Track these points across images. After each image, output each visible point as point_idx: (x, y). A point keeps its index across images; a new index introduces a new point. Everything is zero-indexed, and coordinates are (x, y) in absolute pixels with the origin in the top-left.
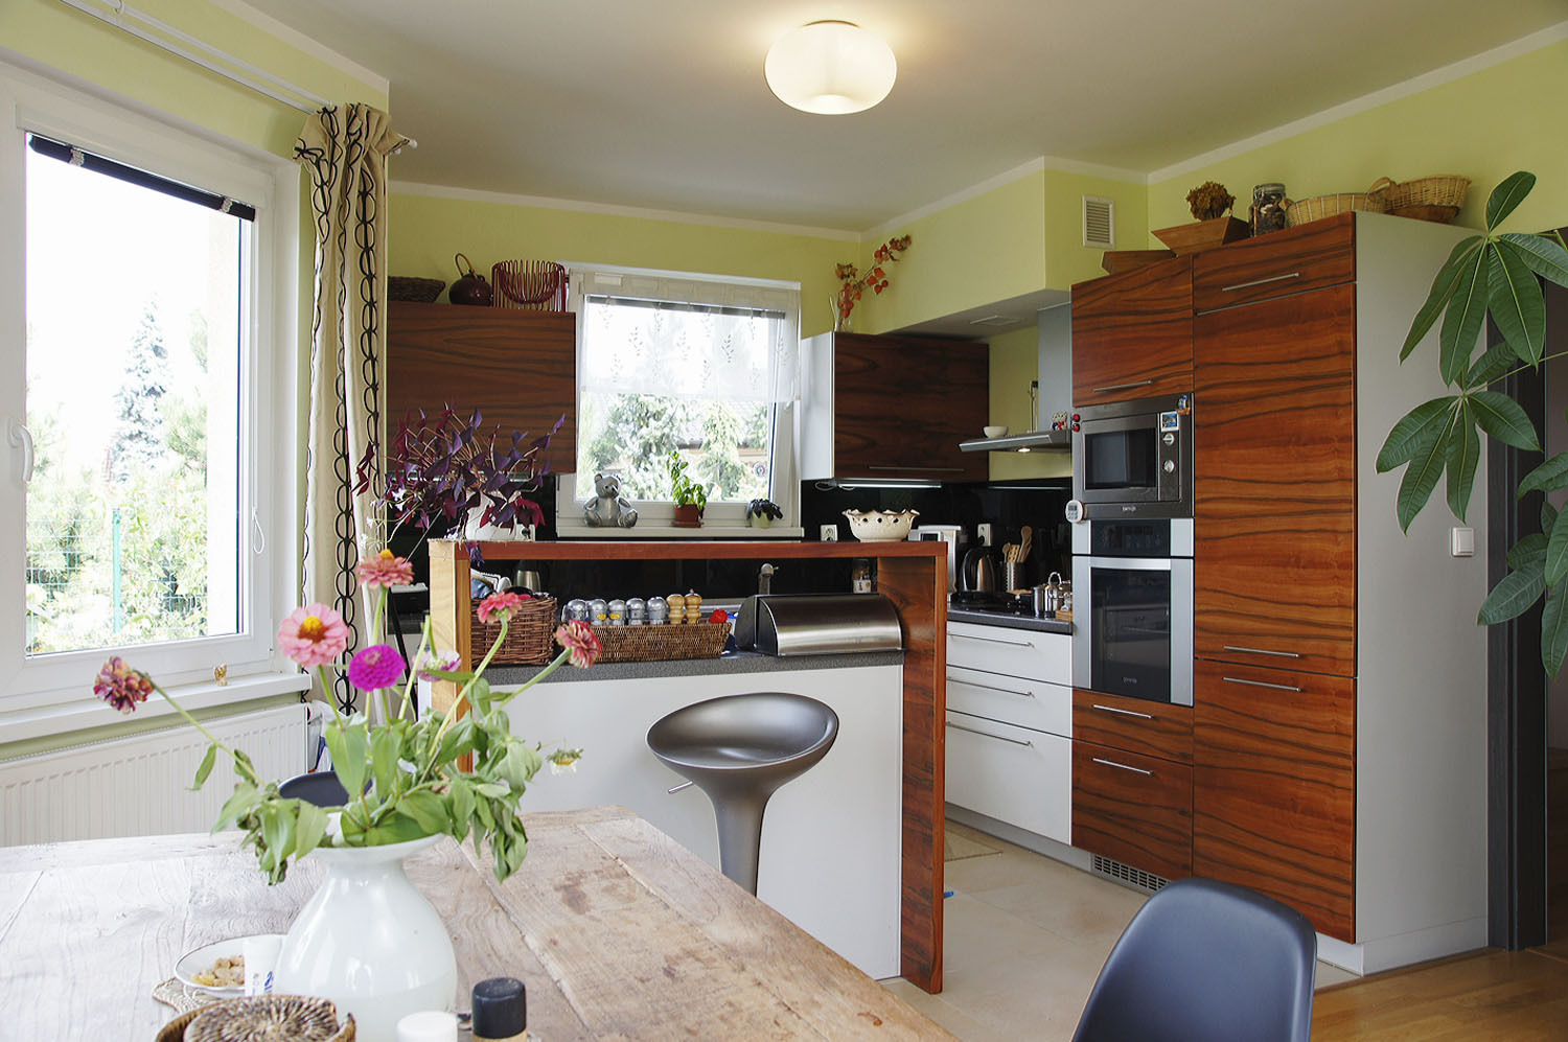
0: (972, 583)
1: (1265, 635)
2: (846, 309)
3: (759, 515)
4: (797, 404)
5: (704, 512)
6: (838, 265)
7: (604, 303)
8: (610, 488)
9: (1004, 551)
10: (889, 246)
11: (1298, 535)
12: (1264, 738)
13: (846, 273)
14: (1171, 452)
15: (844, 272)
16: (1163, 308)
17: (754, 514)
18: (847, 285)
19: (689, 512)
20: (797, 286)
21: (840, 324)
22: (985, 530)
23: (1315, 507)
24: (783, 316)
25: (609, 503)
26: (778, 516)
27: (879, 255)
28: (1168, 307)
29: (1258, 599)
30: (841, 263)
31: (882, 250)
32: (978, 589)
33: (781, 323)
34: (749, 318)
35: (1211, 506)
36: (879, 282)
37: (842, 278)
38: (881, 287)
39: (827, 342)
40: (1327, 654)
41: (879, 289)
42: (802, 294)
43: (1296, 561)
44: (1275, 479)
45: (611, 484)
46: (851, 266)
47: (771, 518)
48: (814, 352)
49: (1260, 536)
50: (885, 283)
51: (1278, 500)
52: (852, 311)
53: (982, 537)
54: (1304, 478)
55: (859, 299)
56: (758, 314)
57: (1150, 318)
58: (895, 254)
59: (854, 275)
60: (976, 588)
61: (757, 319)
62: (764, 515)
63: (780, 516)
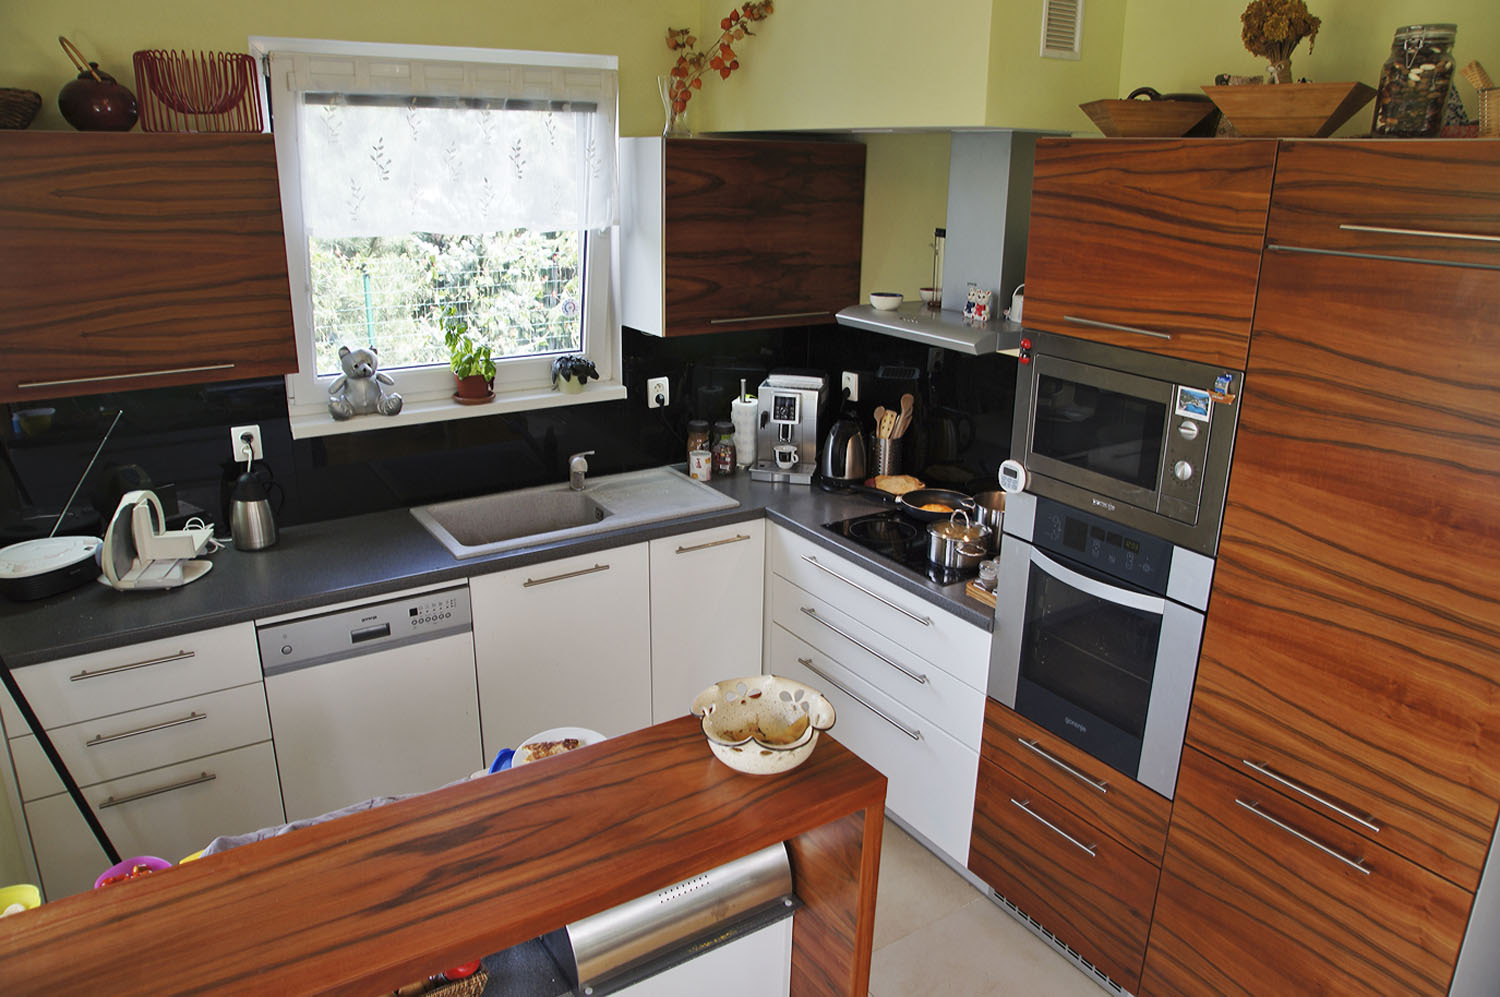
0: (839, 468)
1: (1316, 767)
2: (681, 102)
3: (568, 378)
4: (615, 231)
5: (495, 382)
6: (670, 29)
7: (328, 103)
8: (361, 368)
9: (877, 416)
10: (741, 12)
11: (1410, 656)
12: (1284, 890)
13: (680, 42)
14: (1188, 451)
15: (678, 39)
16: (1204, 219)
17: (562, 377)
18: (682, 60)
19: (473, 384)
20: (611, 63)
21: (673, 120)
22: (850, 381)
23: (1452, 627)
24: (592, 107)
25: (361, 385)
26: (592, 377)
27: (726, 24)
28: (1214, 221)
29: (1312, 715)
30: (673, 28)
31: (731, 18)
32: (847, 477)
33: (593, 118)
34: (546, 114)
35: (1252, 555)
36: (727, 65)
37: (675, 49)
38: (730, 69)
39: (654, 149)
40: (1429, 840)
41: (725, 73)
42: (620, 75)
43: (1397, 693)
44: (1381, 558)
45: (363, 362)
46: (686, 32)
47: (583, 381)
48: (636, 160)
49: (1335, 629)
50: (735, 65)
51: (1382, 591)
52: (688, 103)
53: (847, 389)
54: (1444, 578)
55: (699, 87)
56: (558, 106)
57: (1174, 229)
58: (751, 25)
59: (692, 46)
60: (844, 474)
61: (557, 117)
62: (575, 379)
63: (596, 376)
